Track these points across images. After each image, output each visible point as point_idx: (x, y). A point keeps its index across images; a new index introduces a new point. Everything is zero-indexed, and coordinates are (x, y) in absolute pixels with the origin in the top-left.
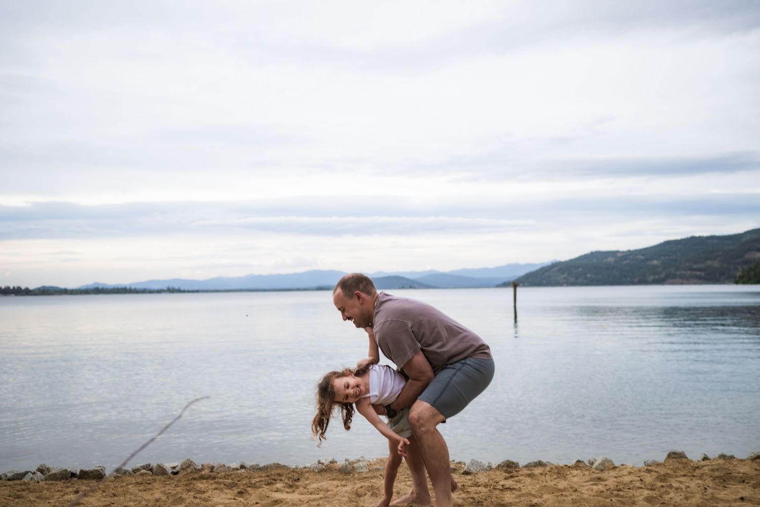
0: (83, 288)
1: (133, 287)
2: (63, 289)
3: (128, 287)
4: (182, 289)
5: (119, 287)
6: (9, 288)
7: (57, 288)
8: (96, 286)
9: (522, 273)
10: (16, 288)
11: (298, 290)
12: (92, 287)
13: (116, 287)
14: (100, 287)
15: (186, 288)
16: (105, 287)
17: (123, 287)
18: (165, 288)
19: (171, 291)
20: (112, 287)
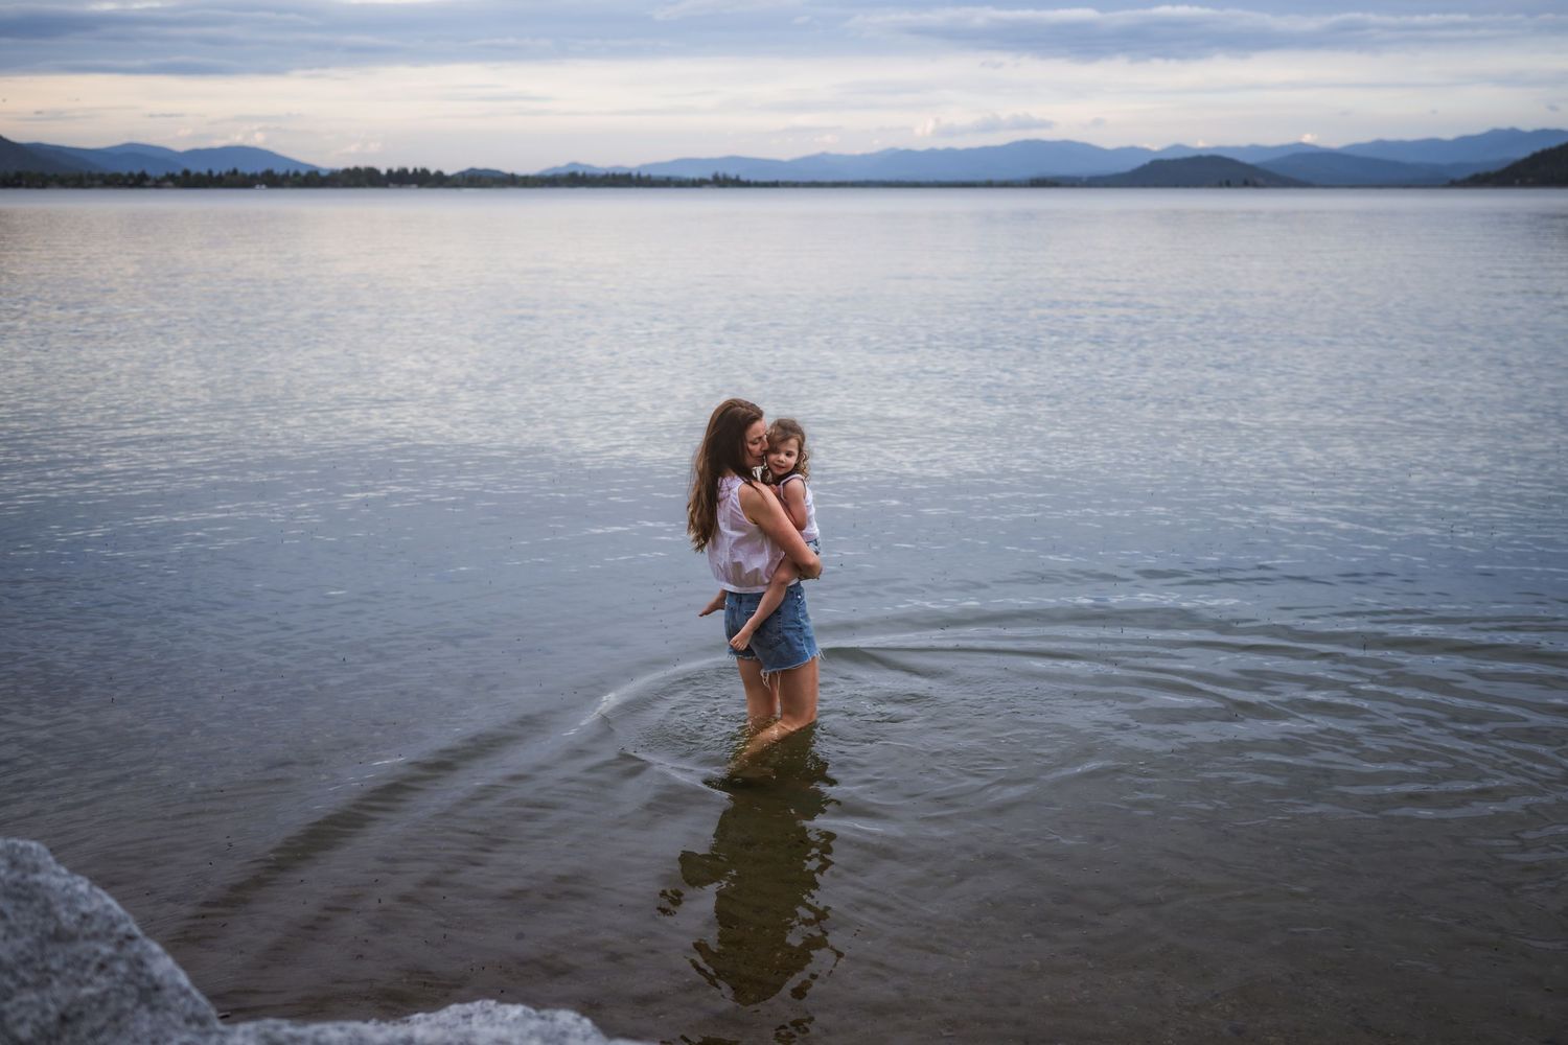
0: (549, 174)
1: (644, 174)
2: (507, 175)
3: (634, 174)
4: (743, 178)
5: (618, 172)
6: (405, 171)
7: (498, 172)
8: (571, 170)
9: (1522, 153)
10: (419, 170)
11: (989, 184)
12: (565, 172)
13: (611, 172)
14: (580, 173)
15: (753, 178)
16: (588, 172)
17: (625, 172)
18: (709, 177)
19: (721, 182)
20: (604, 173)
